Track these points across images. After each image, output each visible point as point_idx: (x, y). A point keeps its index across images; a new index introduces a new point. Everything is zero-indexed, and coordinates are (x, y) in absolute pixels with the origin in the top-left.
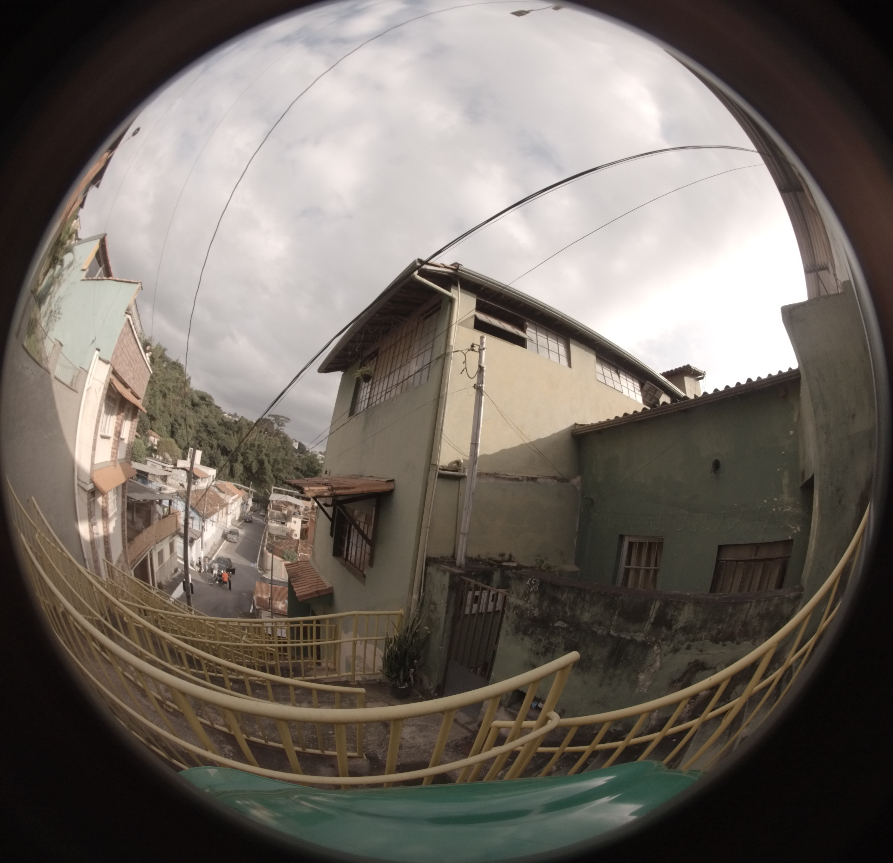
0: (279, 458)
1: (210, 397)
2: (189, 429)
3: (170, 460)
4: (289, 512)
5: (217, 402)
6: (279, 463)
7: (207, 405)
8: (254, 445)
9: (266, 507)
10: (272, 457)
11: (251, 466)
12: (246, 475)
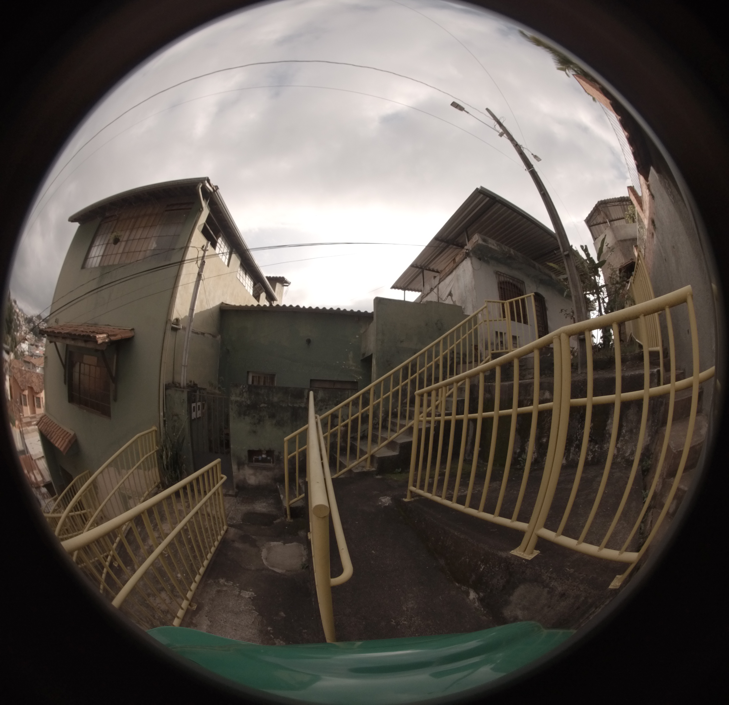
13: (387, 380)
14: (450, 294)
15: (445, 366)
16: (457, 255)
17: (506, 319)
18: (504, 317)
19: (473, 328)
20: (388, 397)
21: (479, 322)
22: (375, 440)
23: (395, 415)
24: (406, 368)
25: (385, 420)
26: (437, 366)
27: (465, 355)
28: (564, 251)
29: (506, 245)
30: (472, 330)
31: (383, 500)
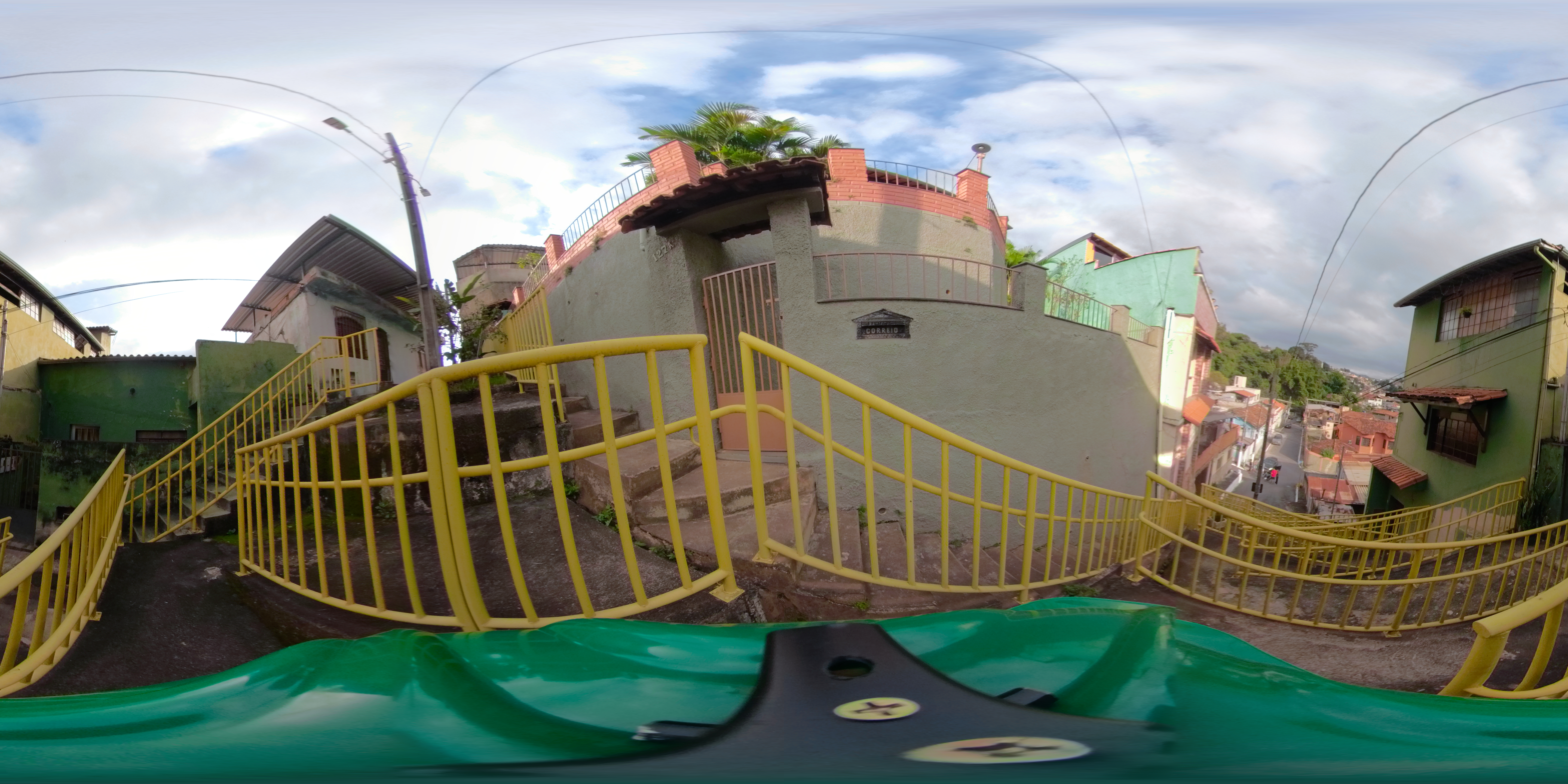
0: (1311, 377)
1: (1246, 336)
2: (1232, 362)
3: (1219, 387)
4: (1324, 418)
5: (1252, 339)
6: (1311, 379)
7: (1245, 343)
8: (1289, 368)
9: (1302, 414)
10: (1306, 375)
11: (1287, 383)
12: (1283, 392)
14: (282, 333)
16: (291, 291)
17: (343, 355)
18: (341, 353)
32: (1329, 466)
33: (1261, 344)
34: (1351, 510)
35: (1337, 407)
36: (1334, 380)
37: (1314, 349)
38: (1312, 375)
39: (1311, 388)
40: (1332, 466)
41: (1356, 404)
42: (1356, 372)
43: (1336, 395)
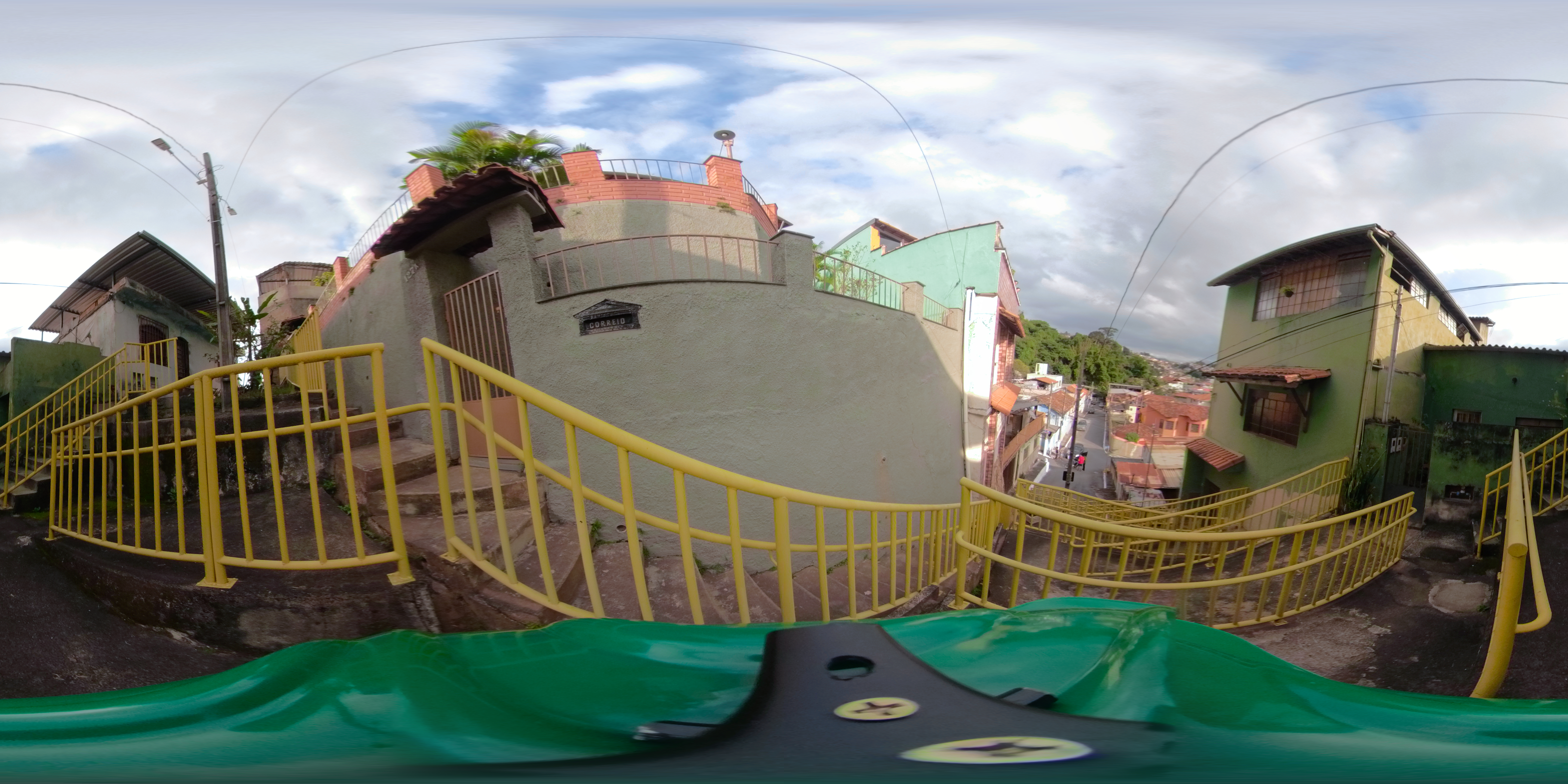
0: (1112, 361)
1: (1044, 323)
2: (1032, 350)
3: (1021, 375)
4: (1126, 402)
5: (1052, 326)
6: (1112, 364)
7: (1044, 329)
8: (1091, 353)
9: (1105, 399)
10: (1107, 360)
11: (1089, 369)
12: (1086, 377)
13: (23, 419)
14: (89, 336)
15: (81, 406)
16: (100, 297)
17: (145, 361)
18: (143, 359)
19: (110, 369)
20: (25, 435)
21: (116, 363)
22: (11, 479)
23: (32, 453)
24: (42, 407)
25: (22, 458)
26: (73, 405)
27: (101, 395)
28: (220, 301)
29: (155, 290)
30: (109, 371)
31: (22, 540)
32: (1133, 450)
33: (1060, 331)
34: (1160, 495)
35: (1139, 391)
36: (1135, 364)
37: (1114, 334)
38: (1113, 359)
39: (1113, 373)
40: (1137, 451)
41: (1158, 388)
42: (1155, 355)
43: (1137, 379)
